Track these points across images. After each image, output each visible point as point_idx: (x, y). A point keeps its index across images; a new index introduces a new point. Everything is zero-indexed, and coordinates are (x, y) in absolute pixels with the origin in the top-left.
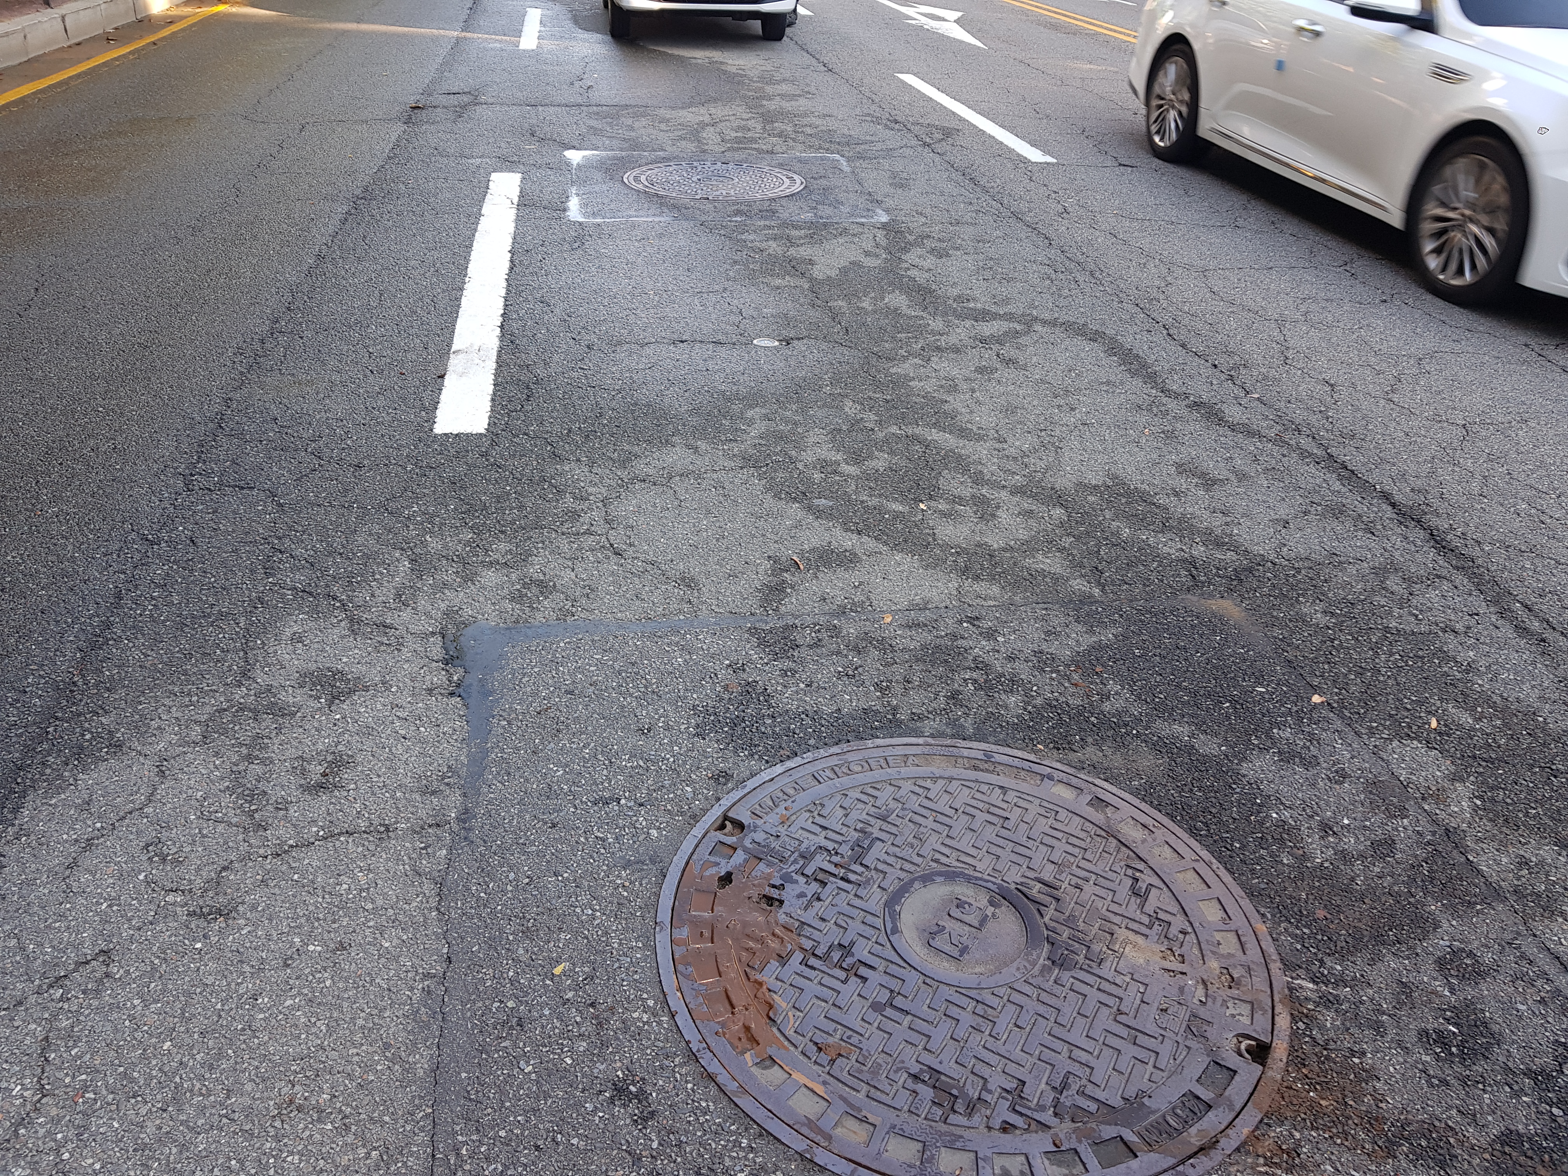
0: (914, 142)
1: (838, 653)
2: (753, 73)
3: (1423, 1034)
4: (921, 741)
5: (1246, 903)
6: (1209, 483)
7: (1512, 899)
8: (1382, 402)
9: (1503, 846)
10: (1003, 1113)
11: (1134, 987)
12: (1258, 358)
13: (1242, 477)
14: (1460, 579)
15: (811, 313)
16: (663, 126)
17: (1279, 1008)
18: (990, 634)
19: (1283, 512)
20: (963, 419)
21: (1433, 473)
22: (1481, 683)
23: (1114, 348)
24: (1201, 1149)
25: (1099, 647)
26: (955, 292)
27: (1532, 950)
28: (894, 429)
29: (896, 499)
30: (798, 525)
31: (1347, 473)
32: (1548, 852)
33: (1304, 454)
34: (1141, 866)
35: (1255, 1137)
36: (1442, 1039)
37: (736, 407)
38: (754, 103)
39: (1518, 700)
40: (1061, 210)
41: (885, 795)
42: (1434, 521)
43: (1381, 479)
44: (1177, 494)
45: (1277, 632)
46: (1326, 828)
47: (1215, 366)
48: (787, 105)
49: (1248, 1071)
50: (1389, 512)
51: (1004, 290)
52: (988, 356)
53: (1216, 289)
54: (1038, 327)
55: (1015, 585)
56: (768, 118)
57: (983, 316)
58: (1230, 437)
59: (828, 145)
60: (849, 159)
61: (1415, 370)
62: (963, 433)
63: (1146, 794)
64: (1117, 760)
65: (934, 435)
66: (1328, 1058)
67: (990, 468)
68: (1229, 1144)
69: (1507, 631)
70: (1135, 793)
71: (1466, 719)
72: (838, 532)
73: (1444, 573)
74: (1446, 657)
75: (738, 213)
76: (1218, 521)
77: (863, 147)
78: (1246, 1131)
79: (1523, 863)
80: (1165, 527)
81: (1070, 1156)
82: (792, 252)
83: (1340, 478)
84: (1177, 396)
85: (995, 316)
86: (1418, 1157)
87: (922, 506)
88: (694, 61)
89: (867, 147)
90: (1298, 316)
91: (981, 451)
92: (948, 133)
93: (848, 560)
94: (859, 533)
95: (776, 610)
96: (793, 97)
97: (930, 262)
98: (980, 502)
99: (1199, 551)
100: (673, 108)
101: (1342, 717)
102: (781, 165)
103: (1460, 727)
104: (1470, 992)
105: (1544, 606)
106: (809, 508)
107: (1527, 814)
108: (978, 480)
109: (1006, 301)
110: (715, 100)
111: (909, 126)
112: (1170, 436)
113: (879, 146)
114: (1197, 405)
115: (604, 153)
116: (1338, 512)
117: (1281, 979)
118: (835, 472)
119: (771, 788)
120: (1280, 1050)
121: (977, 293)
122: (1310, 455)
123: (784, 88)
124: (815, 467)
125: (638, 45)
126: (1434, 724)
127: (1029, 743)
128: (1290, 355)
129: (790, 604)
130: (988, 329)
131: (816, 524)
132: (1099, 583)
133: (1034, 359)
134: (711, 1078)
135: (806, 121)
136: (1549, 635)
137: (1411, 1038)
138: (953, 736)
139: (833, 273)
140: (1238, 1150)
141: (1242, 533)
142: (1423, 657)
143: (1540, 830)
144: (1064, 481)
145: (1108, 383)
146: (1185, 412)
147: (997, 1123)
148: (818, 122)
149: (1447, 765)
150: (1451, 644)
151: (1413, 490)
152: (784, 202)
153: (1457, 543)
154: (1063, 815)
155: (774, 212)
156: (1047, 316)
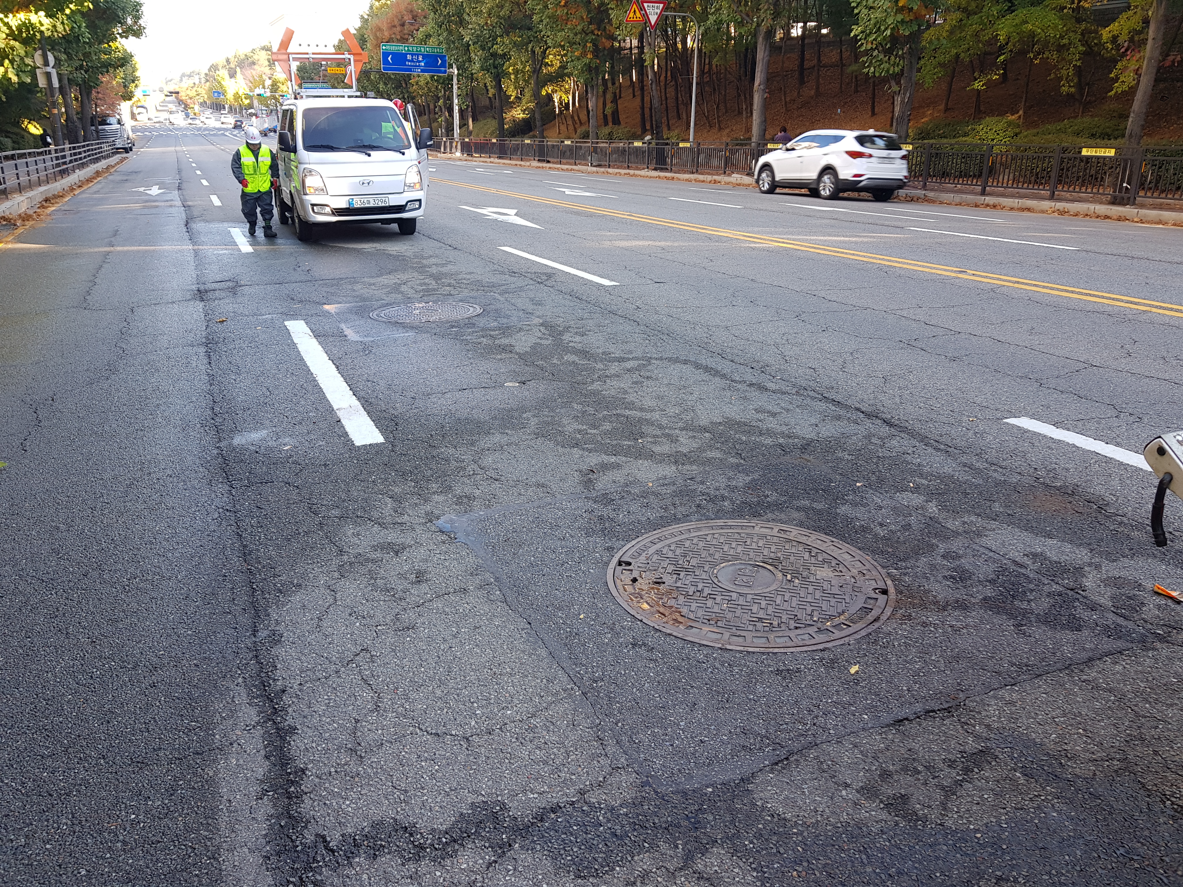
0: (532, 282)
1: (635, 499)
2: (408, 254)
3: (945, 577)
4: (693, 523)
5: (858, 551)
6: (774, 415)
7: (964, 534)
8: (841, 373)
9: (954, 519)
10: (792, 624)
11: (826, 583)
12: (771, 361)
13: (788, 410)
14: (903, 435)
15: (527, 368)
16: (373, 287)
17: (886, 579)
18: (702, 483)
19: (813, 421)
20: (638, 404)
21: (875, 398)
22: (927, 469)
23: (698, 366)
24: (875, 620)
25: (754, 480)
26: (601, 351)
27: (977, 548)
28: (605, 412)
29: (625, 440)
30: (582, 456)
31: (838, 403)
32: (973, 518)
33: (813, 398)
34: (810, 547)
35: (892, 614)
36: (952, 577)
37: (516, 414)
38: (421, 269)
39: (944, 473)
40: (636, 308)
41: (687, 544)
42: (884, 416)
43: (852, 402)
44: (760, 421)
45: (830, 464)
46: (881, 525)
47: (752, 368)
48: (444, 270)
49: (882, 598)
50: (862, 415)
51: (627, 347)
52: (636, 377)
53: (736, 335)
54: (654, 361)
55: (703, 464)
56: (437, 278)
57: (621, 360)
58: (774, 396)
59: (482, 288)
60: (500, 294)
61: (851, 358)
62: (641, 410)
63: (801, 524)
64: (783, 516)
65: (628, 412)
66: (911, 589)
67: (664, 422)
68: (884, 617)
69: (930, 450)
70: (796, 525)
71: (924, 482)
72: (604, 456)
73: (896, 434)
74: (908, 463)
75: (453, 327)
76: (784, 428)
77: (503, 287)
78: (889, 614)
79: (965, 523)
80: (761, 434)
81: (826, 631)
82: (497, 342)
83: (833, 405)
84: (740, 382)
85: (629, 359)
86: (955, 608)
87: (640, 441)
88: (365, 250)
89: (506, 287)
90: (784, 342)
91: (656, 416)
92: (549, 276)
93: (618, 466)
94: (615, 455)
95: (594, 489)
96: (443, 265)
97: (578, 339)
98: (668, 436)
99: (781, 440)
100: (373, 277)
101: (872, 489)
102: (461, 301)
103: (923, 485)
104: (958, 563)
105: (943, 439)
106: (584, 449)
107: (961, 508)
108: (661, 427)
109: (631, 352)
110: (396, 271)
111: (523, 274)
112: (745, 398)
113: (513, 286)
114: (751, 385)
115: (348, 305)
116: (839, 418)
117: (883, 571)
118: (587, 433)
119: (634, 549)
120: (892, 590)
121: (613, 350)
122: (816, 398)
123: (433, 260)
124: (575, 433)
125: (321, 244)
126: (912, 485)
127: (741, 516)
128: (787, 358)
129: (599, 486)
130: (630, 364)
131: (590, 455)
132: (742, 458)
133: (660, 375)
135: (460, 277)
136: (949, 449)
137: (940, 578)
138: (706, 520)
139: (528, 349)
140: (888, 619)
141: (798, 430)
142: (898, 464)
143: (968, 512)
144: (704, 421)
145: (703, 381)
146: (748, 388)
147: (792, 627)
148: (468, 277)
149: (922, 498)
150: (909, 458)
151: (869, 405)
152: (476, 318)
153: (897, 422)
154: (769, 537)
155: (474, 324)
156: (655, 356)
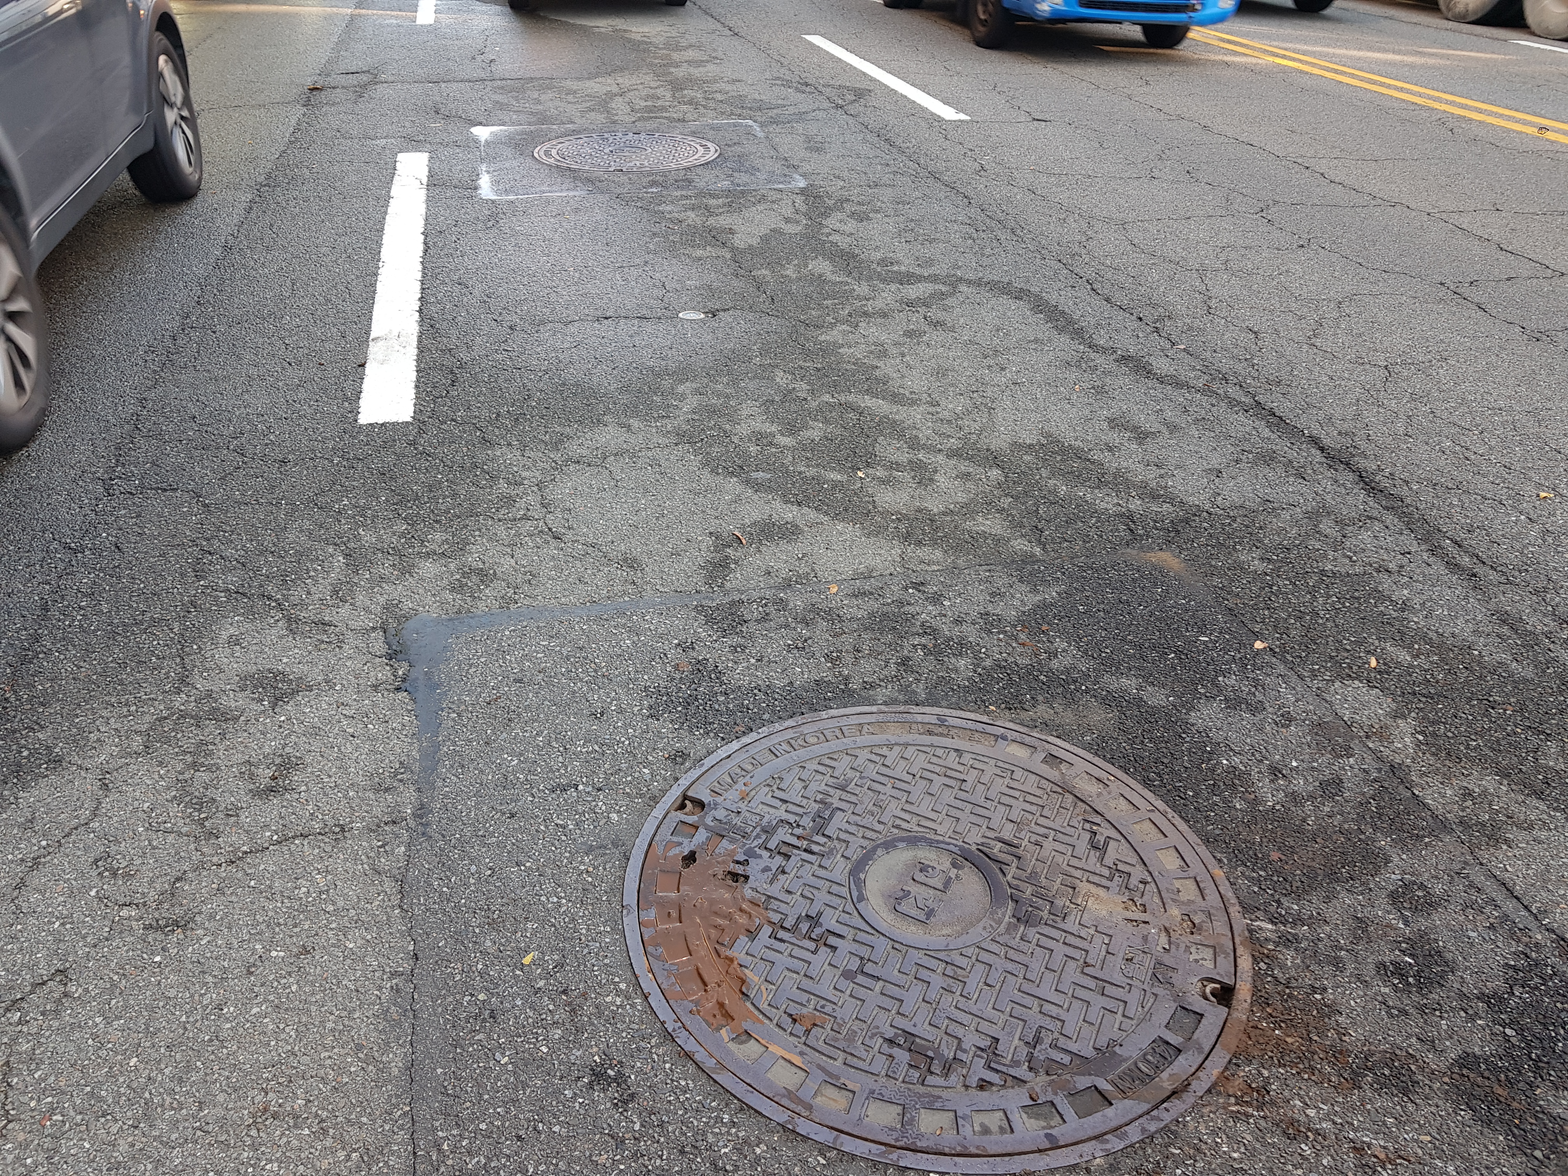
0: (826, 104)
1: (787, 626)
2: (659, 40)
3: (1381, 966)
4: (874, 709)
5: (1202, 850)
6: (1142, 436)
7: (1458, 830)
8: (1305, 347)
9: (1447, 779)
10: (979, 1071)
11: (1098, 939)
12: (1181, 309)
13: (1173, 428)
14: (1390, 518)
15: (735, 283)
16: (570, 98)
17: (1240, 950)
18: (936, 599)
19: (1216, 461)
20: (894, 385)
21: (1358, 416)
22: (1417, 620)
23: (1040, 305)
24: (1174, 1093)
25: (1044, 605)
26: (879, 255)
27: (1480, 879)
28: (827, 398)
29: (834, 469)
30: (737, 500)
31: (1276, 420)
32: (1490, 782)
33: (1232, 403)
34: (1098, 819)
35: (1225, 1077)
36: (1399, 971)
37: (666, 383)
38: (662, 70)
39: (1453, 635)
40: (978, 168)
41: (843, 765)
42: (1363, 463)
43: (1309, 423)
44: (1110, 449)
45: (1216, 581)
46: (1275, 772)
47: (1140, 319)
48: (696, 72)
49: (1214, 1014)
50: (1318, 457)
51: (927, 251)
52: (916, 320)
53: (1136, 241)
54: (963, 288)
55: (957, 549)
56: (677, 86)
57: (907, 279)
58: (1158, 391)
59: (739, 111)
60: (762, 125)
61: (1335, 314)
62: (896, 398)
63: (1099, 748)
64: (1068, 717)
65: (868, 402)
66: (1290, 996)
67: (925, 433)
68: (1200, 1086)
69: (1439, 568)
70: (1088, 747)
71: (1405, 657)
72: (778, 504)
73: (1375, 514)
74: (1382, 597)
75: (653, 183)
76: (1151, 475)
77: (775, 111)
78: (1216, 1072)
79: (1467, 794)
80: (1101, 483)
81: (1047, 1109)
82: (712, 221)
83: (1269, 425)
84: (1104, 350)
85: (920, 279)
86: (1382, 1085)
87: (860, 474)
88: (597, 30)
89: (779, 111)
90: (1218, 265)
91: (915, 416)
92: (860, 94)
93: (790, 532)
94: (799, 504)
95: (721, 586)
96: (700, 63)
97: (851, 226)
98: (917, 467)
99: (1135, 505)
100: (579, 79)
101: (1284, 661)
102: (693, 134)
103: (1399, 664)
104: (1423, 923)
105: (1471, 541)
106: (747, 482)
107: (1468, 747)
108: (914, 445)
109: (930, 262)
110: (622, 69)
111: (820, 88)
112: (1100, 391)
113: (792, 110)
114: (1125, 359)
115: (512, 128)
116: (1268, 458)
117: (1240, 922)
118: (771, 444)
119: (728, 765)
120: (1244, 992)
121: (900, 256)
122: (1239, 403)
123: (691, 54)
124: (750, 440)
125: (540, 16)
126: (1373, 663)
127: (981, 705)
128: (1213, 303)
129: (735, 579)
130: (913, 291)
131: (755, 497)
132: (1039, 542)
133: (962, 320)
134: (688, 1056)
135: (716, 87)
136: (1479, 569)
137: (1369, 971)
138: (906, 703)
139: (754, 242)
140: (1209, 1091)
141: (1177, 484)
142: (1358, 598)
143: (1482, 760)
144: (999, 442)
145: (1036, 341)
146: (1114, 366)
147: (973, 1081)
148: (728, 87)
149: (1388, 703)
150: (1386, 583)
151: (1340, 433)
152: (699, 171)
153: (1386, 483)
154: (1019, 773)
155: (690, 181)
156: (971, 276)
